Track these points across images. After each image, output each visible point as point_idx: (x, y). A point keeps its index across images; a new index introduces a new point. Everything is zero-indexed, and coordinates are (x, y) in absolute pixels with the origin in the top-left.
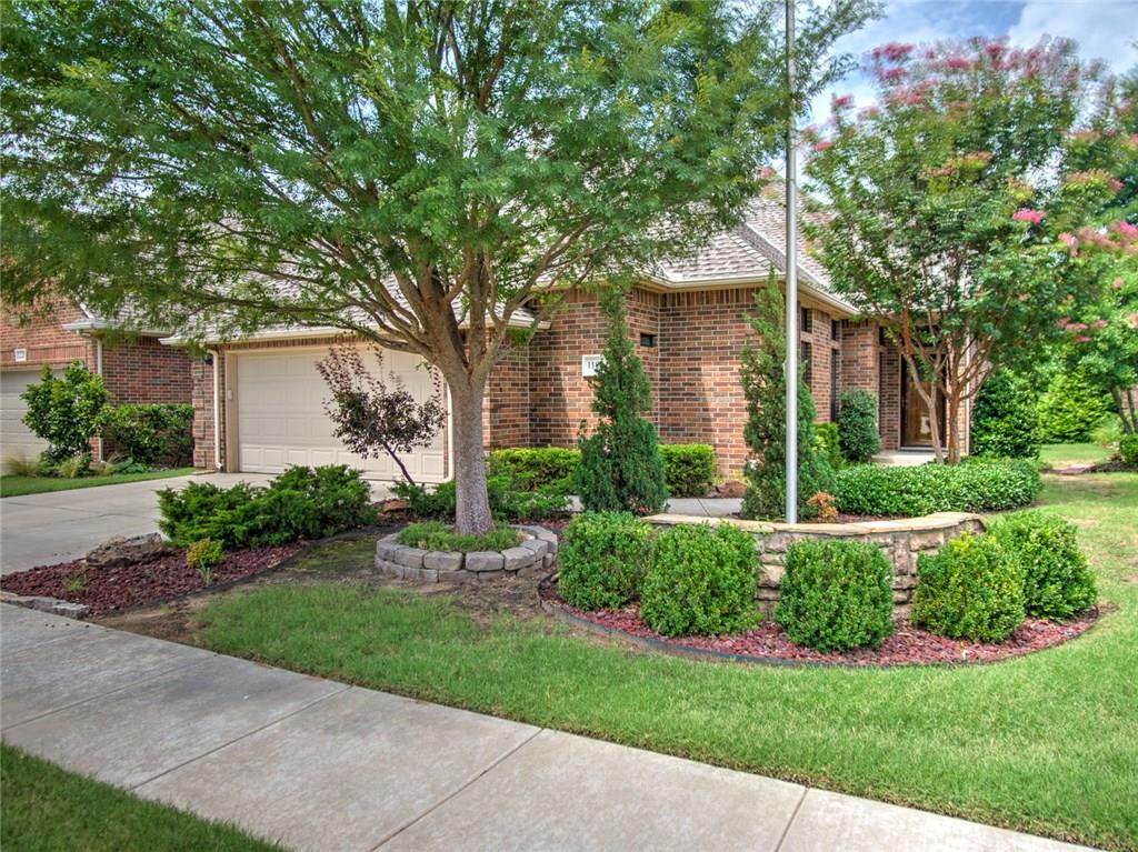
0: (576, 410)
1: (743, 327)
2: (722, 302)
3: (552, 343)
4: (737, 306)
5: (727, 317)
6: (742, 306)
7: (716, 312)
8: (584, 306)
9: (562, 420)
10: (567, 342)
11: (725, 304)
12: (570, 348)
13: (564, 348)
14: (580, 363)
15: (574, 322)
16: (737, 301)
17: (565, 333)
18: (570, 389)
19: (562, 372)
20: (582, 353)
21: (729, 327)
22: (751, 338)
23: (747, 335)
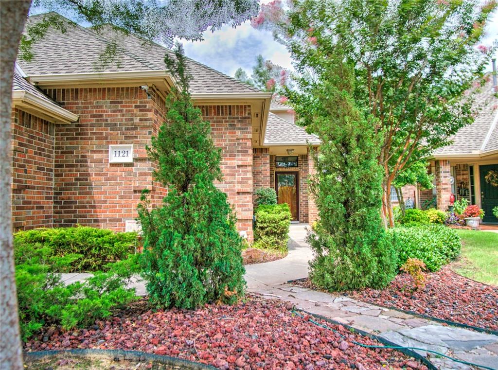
0: (101, 193)
1: (235, 133)
2: (218, 114)
3: (79, 134)
4: (230, 118)
5: (221, 125)
6: (234, 118)
7: (214, 122)
8: (111, 103)
9: (88, 202)
10: (94, 134)
11: (221, 116)
12: (97, 139)
13: (91, 139)
14: (107, 152)
15: (102, 116)
16: (230, 114)
17: (92, 125)
18: (96, 175)
19: (89, 160)
20: (108, 143)
21: (224, 133)
22: (241, 141)
23: (238, 139)
